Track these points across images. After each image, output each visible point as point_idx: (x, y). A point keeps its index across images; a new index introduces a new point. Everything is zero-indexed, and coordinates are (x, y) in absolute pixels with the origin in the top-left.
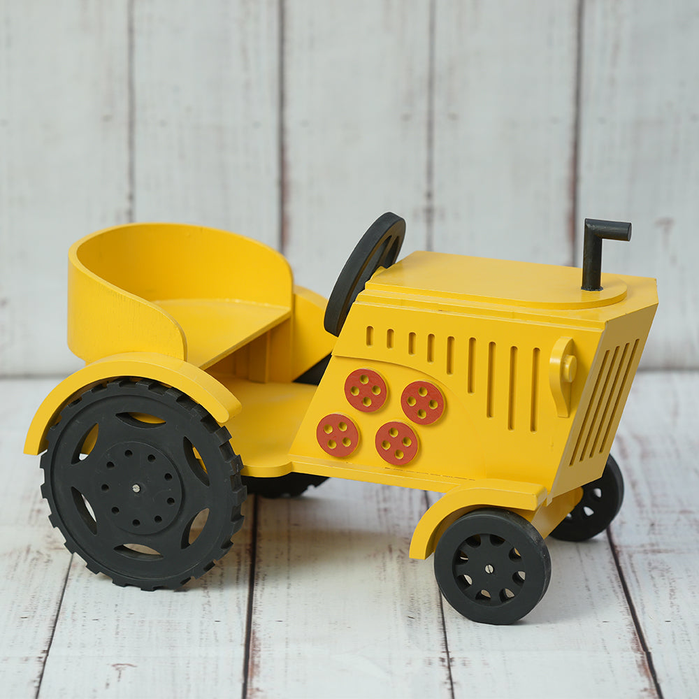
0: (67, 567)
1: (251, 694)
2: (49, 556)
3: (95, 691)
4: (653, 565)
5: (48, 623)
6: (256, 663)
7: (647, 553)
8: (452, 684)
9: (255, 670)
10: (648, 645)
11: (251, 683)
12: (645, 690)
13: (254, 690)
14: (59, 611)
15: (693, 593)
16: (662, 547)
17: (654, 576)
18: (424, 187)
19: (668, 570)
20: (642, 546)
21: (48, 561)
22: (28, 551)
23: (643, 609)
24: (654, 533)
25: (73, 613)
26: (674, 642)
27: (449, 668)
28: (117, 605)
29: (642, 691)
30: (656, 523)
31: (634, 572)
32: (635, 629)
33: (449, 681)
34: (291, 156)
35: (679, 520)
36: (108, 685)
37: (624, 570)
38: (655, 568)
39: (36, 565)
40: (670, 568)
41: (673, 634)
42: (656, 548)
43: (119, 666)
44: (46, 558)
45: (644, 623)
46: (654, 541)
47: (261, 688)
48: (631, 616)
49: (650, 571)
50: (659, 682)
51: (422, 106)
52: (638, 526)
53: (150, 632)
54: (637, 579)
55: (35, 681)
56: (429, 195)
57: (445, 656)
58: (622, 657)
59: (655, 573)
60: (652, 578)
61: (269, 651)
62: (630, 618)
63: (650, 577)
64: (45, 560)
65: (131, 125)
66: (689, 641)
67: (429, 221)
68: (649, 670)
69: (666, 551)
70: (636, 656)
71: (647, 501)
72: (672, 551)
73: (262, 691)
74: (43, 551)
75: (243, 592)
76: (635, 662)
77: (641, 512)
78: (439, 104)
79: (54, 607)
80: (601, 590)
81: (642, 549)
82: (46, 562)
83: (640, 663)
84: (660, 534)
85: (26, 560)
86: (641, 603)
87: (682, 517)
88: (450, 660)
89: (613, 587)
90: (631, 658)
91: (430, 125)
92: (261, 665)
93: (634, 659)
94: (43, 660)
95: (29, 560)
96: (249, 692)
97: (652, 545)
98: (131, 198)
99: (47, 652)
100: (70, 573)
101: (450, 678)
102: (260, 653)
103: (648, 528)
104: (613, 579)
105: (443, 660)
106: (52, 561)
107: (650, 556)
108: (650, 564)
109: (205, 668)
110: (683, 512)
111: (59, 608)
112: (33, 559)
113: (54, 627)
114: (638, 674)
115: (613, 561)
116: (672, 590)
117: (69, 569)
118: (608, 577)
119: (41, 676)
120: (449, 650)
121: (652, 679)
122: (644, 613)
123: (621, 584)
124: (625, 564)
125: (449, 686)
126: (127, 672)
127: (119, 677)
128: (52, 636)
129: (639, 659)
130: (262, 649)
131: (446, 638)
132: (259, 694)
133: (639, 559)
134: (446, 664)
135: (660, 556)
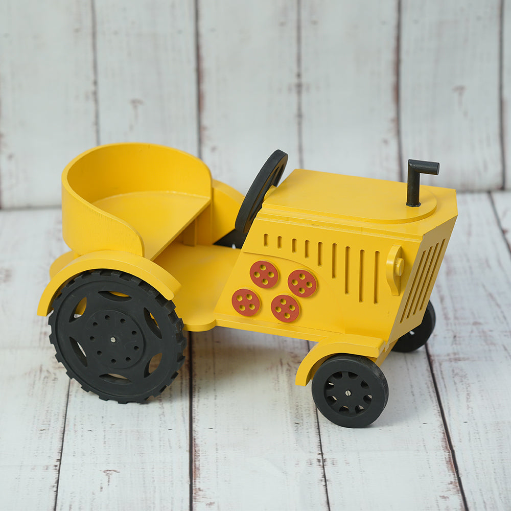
0: (68, 384)
1: (195, 493)
2: (55, 374)
3: (93, 494)
4: (456, 372)
5: (58, 435)
6: (197, 466)
7: (451, 361)
8: (326, 482)
9: (197, 473)
10: (453, 443)
11: (195, 484)
12: (451, 483)
13: (197, 490)
14: (65, 423)
15: (482, 396)
16: (461, 356)
17: (456, 381)
18: (295, 70)
19: (465, 376)
20: (448, 355)
21: (55, 379)
22: (41, 370)
23: (449, 411)
24: (456, 344)
25: (75, 425)
26: (470, 440)
27: (323, 467)
28: (103, 417)
29: (449, 484)
30: (458, 335)
31: (443, 378)
32: (444, 430)
33: (324, 479)
34: (204, 52)
35: (472, 332)
36: (102, 488)
37: (436, 376)
38: (457, 374)
39: (47, 383)
40: (466, 374)
41: (469, 434)
42: (457, 356)
43: (108, 472)
44: (53, 376)
45: (450, 424)
46: (456, 351)
47: (201, 489)
48: (441, 418)
49: (453, 377)
50: (460, 476)
51: (293, 16)
52: (445, 338)
53: (126, 441)
54: (445, 385)
55: (54, 486)
56: (299, 75)
57: (320, 457)
58: (436, 455)
59: (457, 379)
60: (455, 383)
61: (205, 456)
62: (441, 419)
63: (453, 383)
64: (53, 379)
65: (94, 35)
66: (479, 439)
67: (299, 92)
68: (453, 466)
69: (464, 359)
70: (445, 455)
71: (451, 315)
72: (468, 359)
73: (202, 491)
74: (51, 370)
75: (186, 403)
76: (444, 459)
77: (447, 324)
78: (305, 15)
79: (61, 420)
80: (421, 395)
81: (447, 358)
82: (54, 380)
83: (448, 460)
84: (460, 344)
85: (40, 379)
86: (448, 406)
87: (474, 328)
88: (324, 461)
89: (429, 392)
90: (442, 456)
91: (299, 28)
92: (201, 468)
93: (444, 457)
94: (58, 468)
95: (42, 378)
96: (194, 492)
97: (455, 354)
98: (95, 83)
99: (60, 460)
100: (70, 390)
101: (324, 476)
102: (200, 457)
103: (452, 339)
104: (429, 385)
105: (319, 461)
106: (57, 379)
107: (453, 363)
108: (453, 371)
109: (164, 472)
110: (475, 324)
111: (65, 421)
112: (45, 378)
113: (63, 438)
114: (446, 469)
115: (429, 369)
116: (468, 394)
117: (69, 386)
118: (426, 384)
119: (58, 482)
120: (323, 452)
121: (455, 473)
122: (450, 415)
123: (434, 390)
124: (437, 371)
125: (324, 484)
126: (114, 476)
127: (109, 482)
128: (62, 446)
129: (447, 457)
130: (201, 455)
131: (320, 440)
132: (200, 493)
133: (446, 366)
134: (321, 463)
135: (461, 364)
